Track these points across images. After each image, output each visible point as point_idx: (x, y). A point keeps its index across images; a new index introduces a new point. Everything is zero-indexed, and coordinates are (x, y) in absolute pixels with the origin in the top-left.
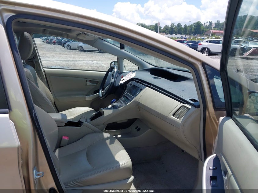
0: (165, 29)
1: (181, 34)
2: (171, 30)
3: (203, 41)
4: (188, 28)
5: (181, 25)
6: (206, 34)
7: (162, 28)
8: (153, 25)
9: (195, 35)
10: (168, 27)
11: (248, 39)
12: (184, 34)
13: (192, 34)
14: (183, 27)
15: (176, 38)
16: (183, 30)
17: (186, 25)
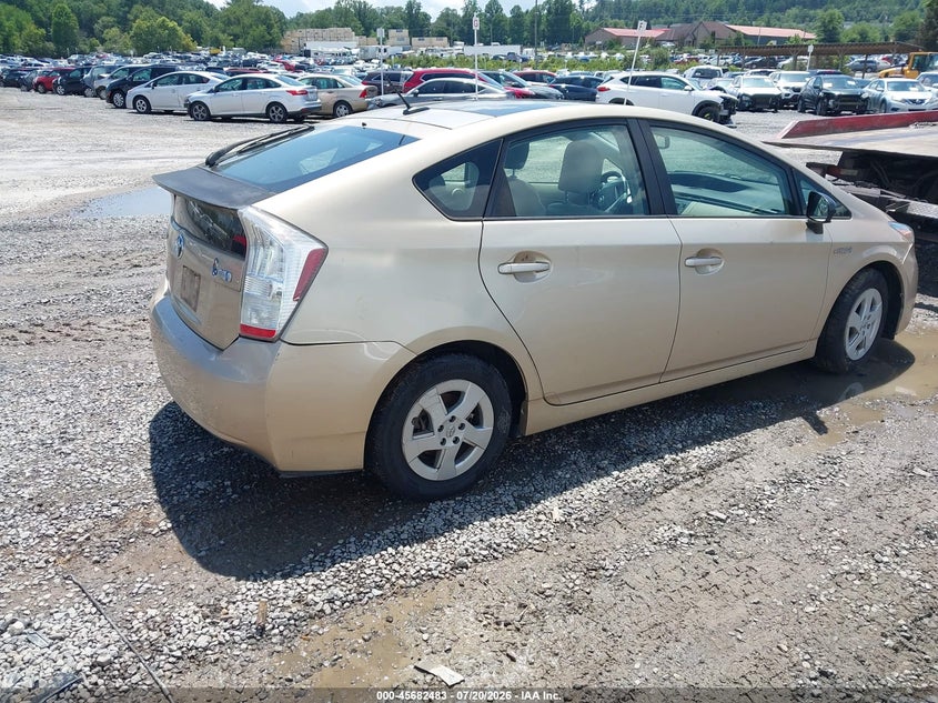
0: (445, 25)
1: (504, 43)
2: (465, 28)
3: (612, 78)
4: (528, 20)
5: (499, 9)
6: (590, 44)
7: (432, 21)
8: (399, 9)
9: (553, 44)
10: (456, 16)
11: (730, 61)
12: (514, 43)
13: (542, 44)
14: (509, 15)
15: (491, 58)
16: (507, 28)
17: (518, 8)
